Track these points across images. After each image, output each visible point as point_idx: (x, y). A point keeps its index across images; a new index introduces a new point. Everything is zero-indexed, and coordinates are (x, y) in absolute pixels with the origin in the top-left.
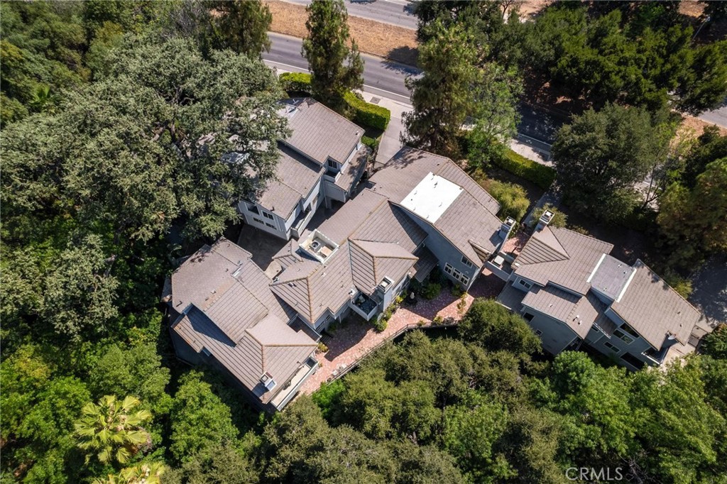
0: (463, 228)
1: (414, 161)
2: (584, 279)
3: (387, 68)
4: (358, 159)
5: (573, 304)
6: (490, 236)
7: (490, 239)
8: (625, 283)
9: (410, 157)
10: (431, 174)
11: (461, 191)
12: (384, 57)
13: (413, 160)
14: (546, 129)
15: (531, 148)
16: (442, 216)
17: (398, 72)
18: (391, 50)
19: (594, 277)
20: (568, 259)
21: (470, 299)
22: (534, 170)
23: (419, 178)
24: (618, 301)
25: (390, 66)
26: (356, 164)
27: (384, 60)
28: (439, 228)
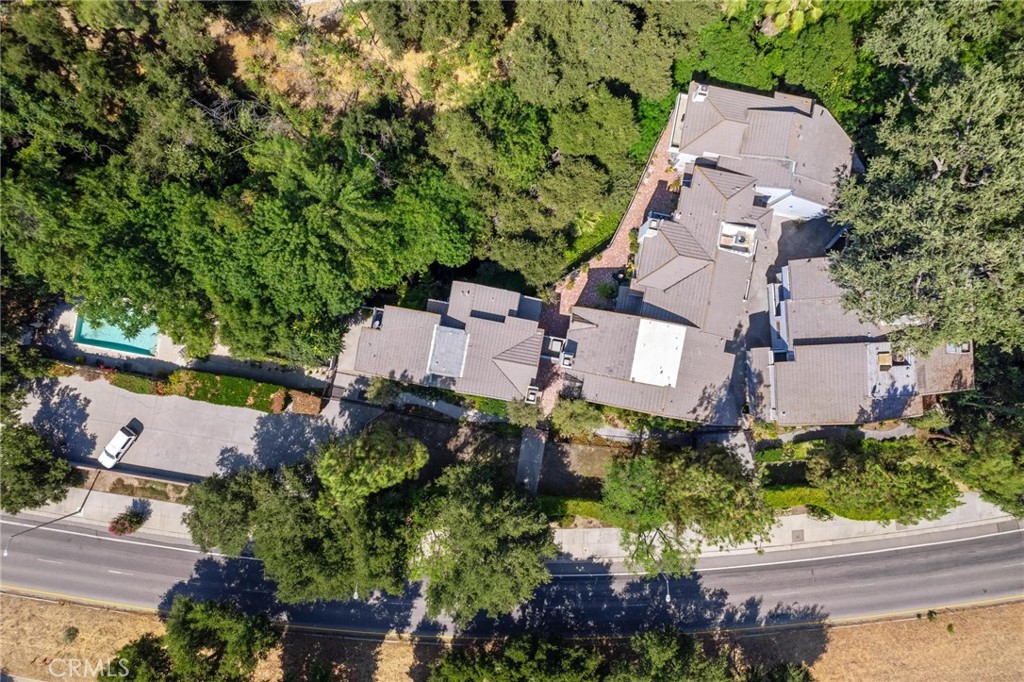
0: (610, 336)
1: (698, 402)
2: (472, 338)
3: (815, 607)
4: (762, 398)
5: (474, 309)
6: (579, 347)
7: (576, 344)
8: (434, 351)
9: (706, 409)
10: (674, 385)
11: (632, 376)
12: (830, 626)
13: (701, 405)
14: (566, 602)
15: (575, 556)
16: (637, 333)
17: (796, 607)
18: (828, 647)
19: (465, 342)
20: (495, 358)
21: (564, 310)
22: (561, 501)
23: (683, 373)
24: (436, 326)
25: (812, 614)
26: (761, 389)
27: (827, 621)
28: (634, 317)
